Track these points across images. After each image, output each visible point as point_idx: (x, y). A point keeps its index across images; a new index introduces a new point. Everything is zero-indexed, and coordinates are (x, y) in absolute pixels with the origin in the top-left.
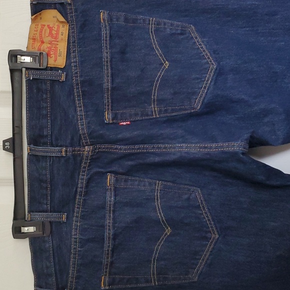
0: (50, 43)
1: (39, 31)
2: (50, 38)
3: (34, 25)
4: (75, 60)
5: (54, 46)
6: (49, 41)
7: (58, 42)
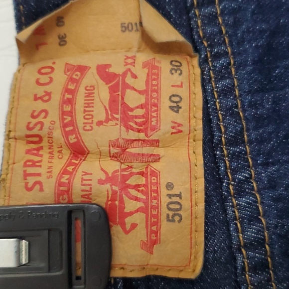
0: (119, 152)
1: (56, 98)
2: (114, 131)
3: (31, 72)
4: (251, 233)
5: (138, 167)
6: (114, 144)
7: (156, 143)
